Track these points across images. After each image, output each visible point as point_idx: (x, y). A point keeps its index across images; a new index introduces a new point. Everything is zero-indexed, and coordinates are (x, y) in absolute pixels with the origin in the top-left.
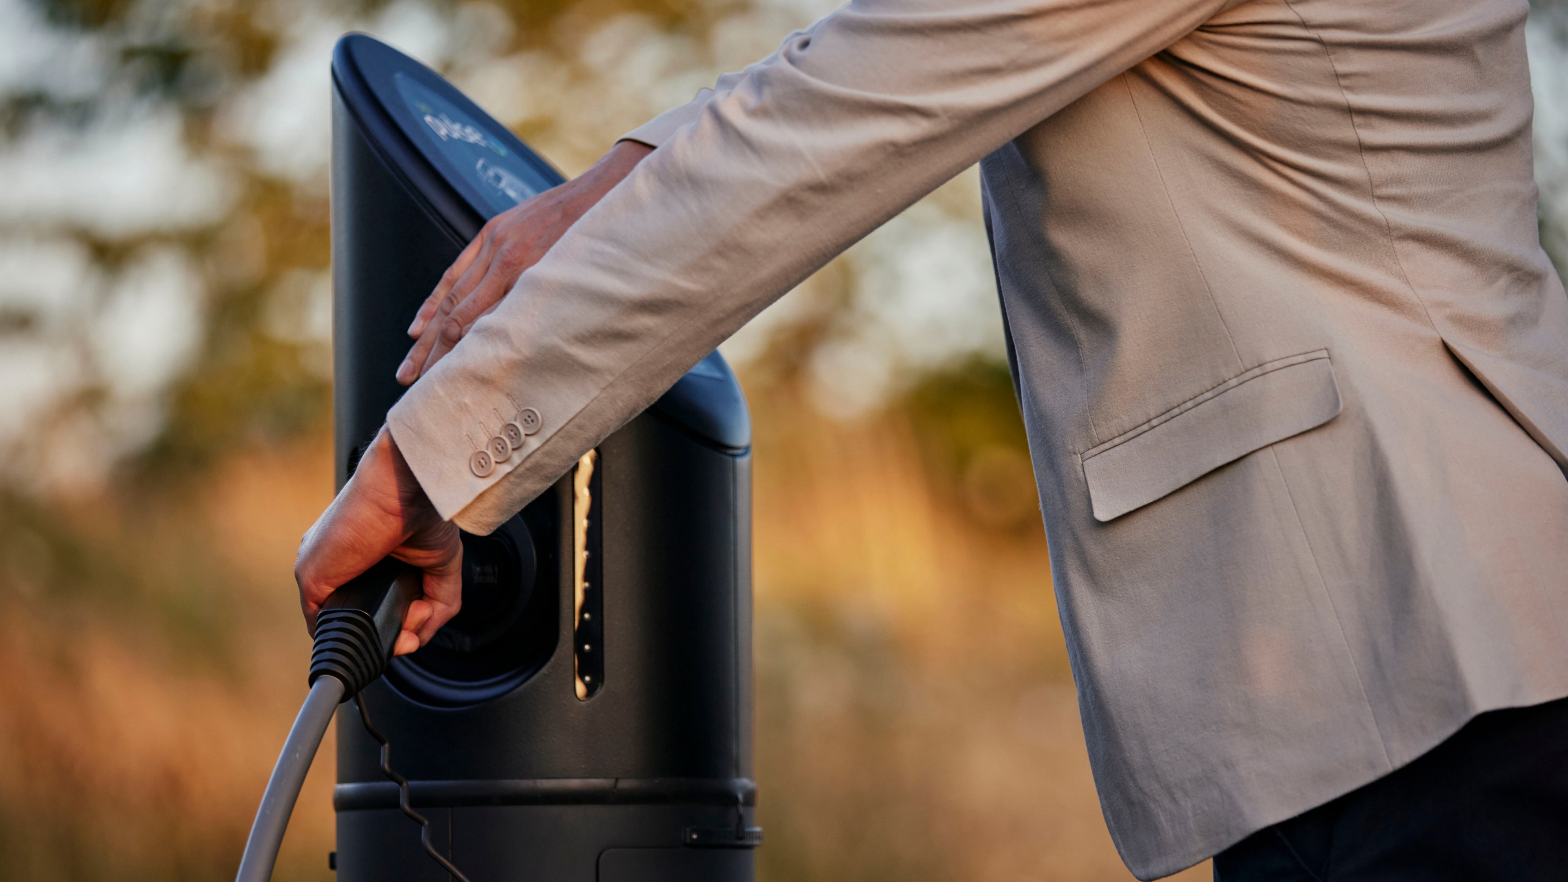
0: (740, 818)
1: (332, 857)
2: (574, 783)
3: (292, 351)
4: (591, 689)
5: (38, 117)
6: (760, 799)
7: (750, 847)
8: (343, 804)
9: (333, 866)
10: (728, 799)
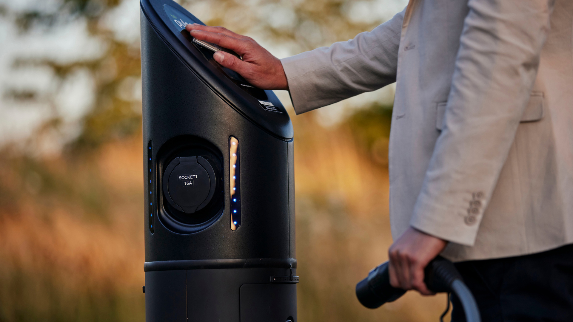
0: (291, 272)
1: (144, 288)
2: (231, 261)
3: (128, 104)
4: (237, 226)
5: (35, 22)
6: (298, 265)
7: (295, 283)
8: (147, 269)
9: (144, 291)
10: (287, 266)
